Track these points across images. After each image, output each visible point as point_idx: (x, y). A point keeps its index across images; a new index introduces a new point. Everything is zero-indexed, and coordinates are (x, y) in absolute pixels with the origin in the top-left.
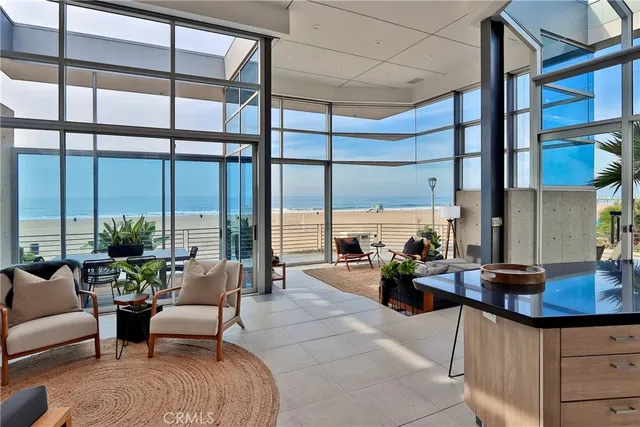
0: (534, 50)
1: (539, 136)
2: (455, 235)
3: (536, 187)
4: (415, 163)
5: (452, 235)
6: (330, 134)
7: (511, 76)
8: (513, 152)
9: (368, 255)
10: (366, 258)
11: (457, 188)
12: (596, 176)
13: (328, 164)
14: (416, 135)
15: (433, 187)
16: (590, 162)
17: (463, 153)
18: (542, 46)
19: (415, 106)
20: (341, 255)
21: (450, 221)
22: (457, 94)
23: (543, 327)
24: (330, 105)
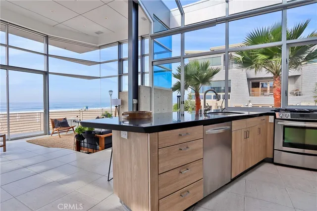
0: (151, 23)
1: (152, 62)
2: (119, 114)
3: (151, 86)
4: (100, 78)
5: (117, 114)
6: (47, 55)
7: (142, 38)
8: (143, 74)
9: (73, 128)
10: (72, 129)
11: (120, 91)
12: (172, 86)
13: (46, 74)
14: (100, 63)
15: (111, 95)
16: (170, 81)
17: (122, 73)
18: (154, 21)
19: (100, 47)
20: (55, 129)
21: (116, 107)
22: (120, 43)
23: (150, 133)
24: (47, 37)
